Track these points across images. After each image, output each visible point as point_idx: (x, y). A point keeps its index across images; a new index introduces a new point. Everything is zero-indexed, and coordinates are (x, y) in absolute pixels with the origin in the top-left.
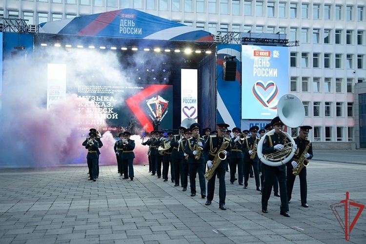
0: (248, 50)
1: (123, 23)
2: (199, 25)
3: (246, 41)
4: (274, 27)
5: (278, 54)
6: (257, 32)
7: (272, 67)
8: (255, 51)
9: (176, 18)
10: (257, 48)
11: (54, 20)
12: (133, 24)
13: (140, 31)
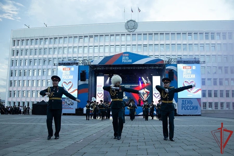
0: (180, 66)
1: (123, 58)
2: (156, 57)
3: (179, 62)
4: (192, 55)
5: (195, 67)
6: (184, 58)
7: (192, 73)
8: (183, 67)
9: (145, 54)
10: (185, 65)
11: (95, 59)
12: (128, 58)
13: (131, 61)
